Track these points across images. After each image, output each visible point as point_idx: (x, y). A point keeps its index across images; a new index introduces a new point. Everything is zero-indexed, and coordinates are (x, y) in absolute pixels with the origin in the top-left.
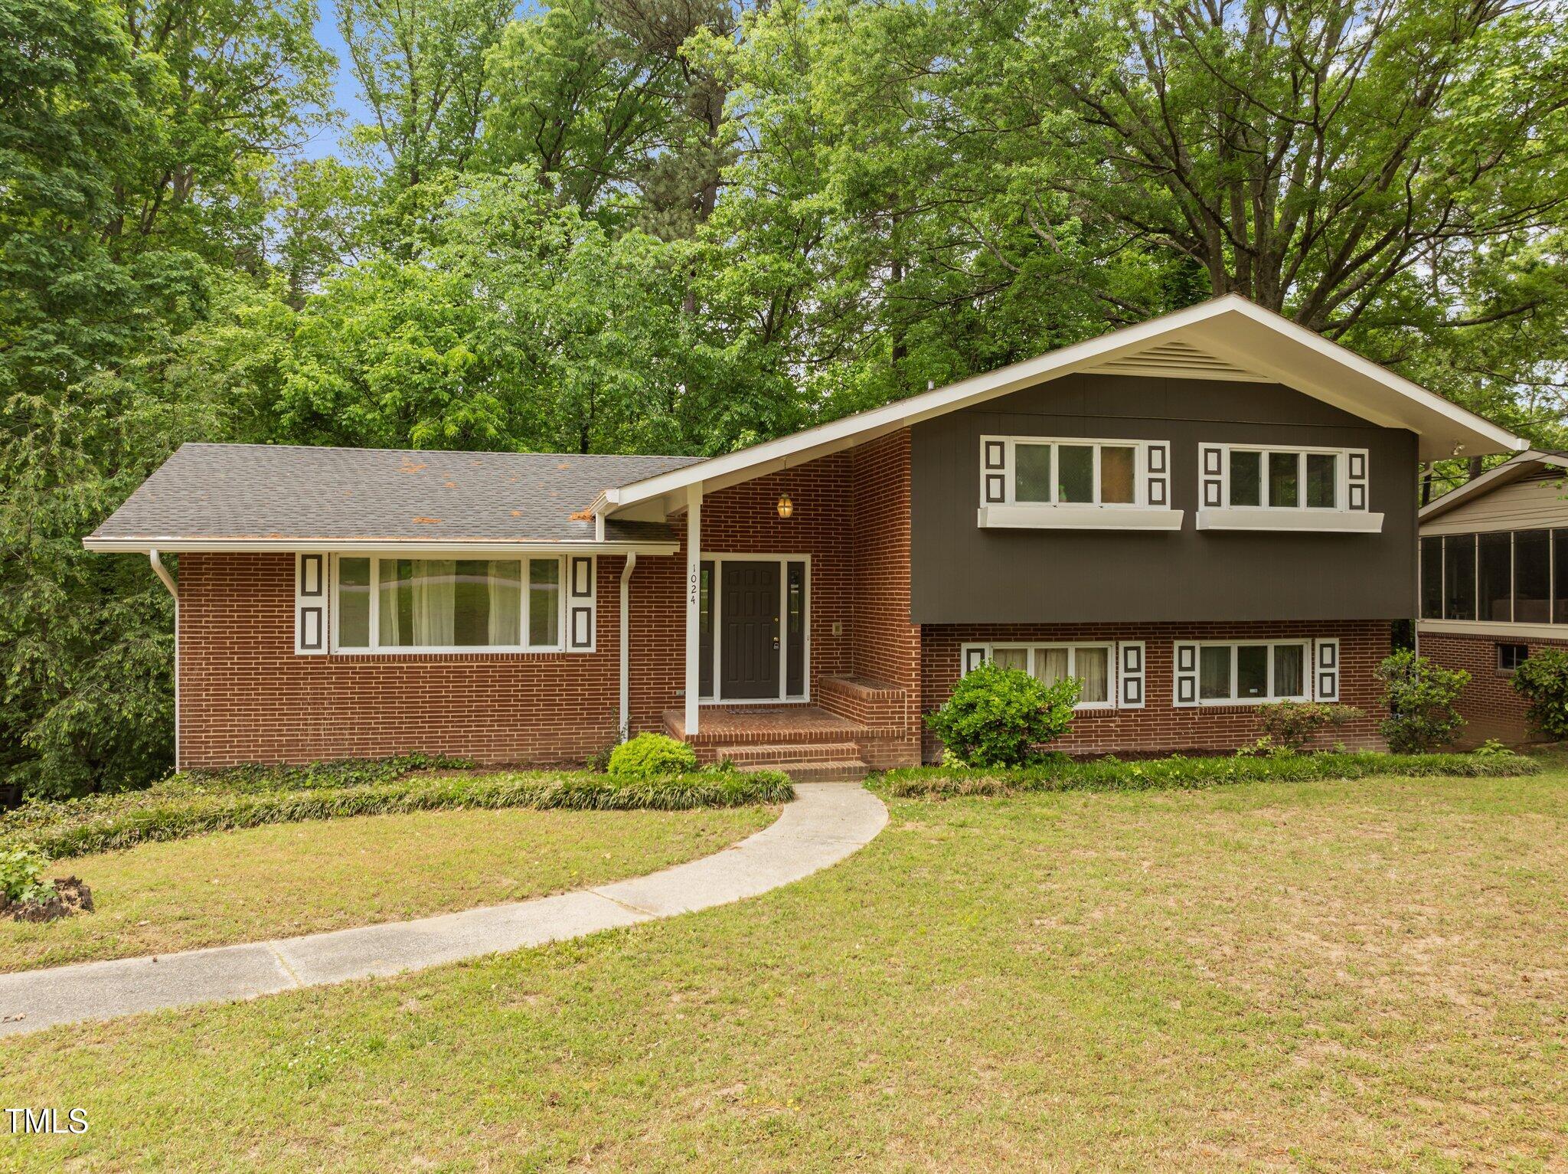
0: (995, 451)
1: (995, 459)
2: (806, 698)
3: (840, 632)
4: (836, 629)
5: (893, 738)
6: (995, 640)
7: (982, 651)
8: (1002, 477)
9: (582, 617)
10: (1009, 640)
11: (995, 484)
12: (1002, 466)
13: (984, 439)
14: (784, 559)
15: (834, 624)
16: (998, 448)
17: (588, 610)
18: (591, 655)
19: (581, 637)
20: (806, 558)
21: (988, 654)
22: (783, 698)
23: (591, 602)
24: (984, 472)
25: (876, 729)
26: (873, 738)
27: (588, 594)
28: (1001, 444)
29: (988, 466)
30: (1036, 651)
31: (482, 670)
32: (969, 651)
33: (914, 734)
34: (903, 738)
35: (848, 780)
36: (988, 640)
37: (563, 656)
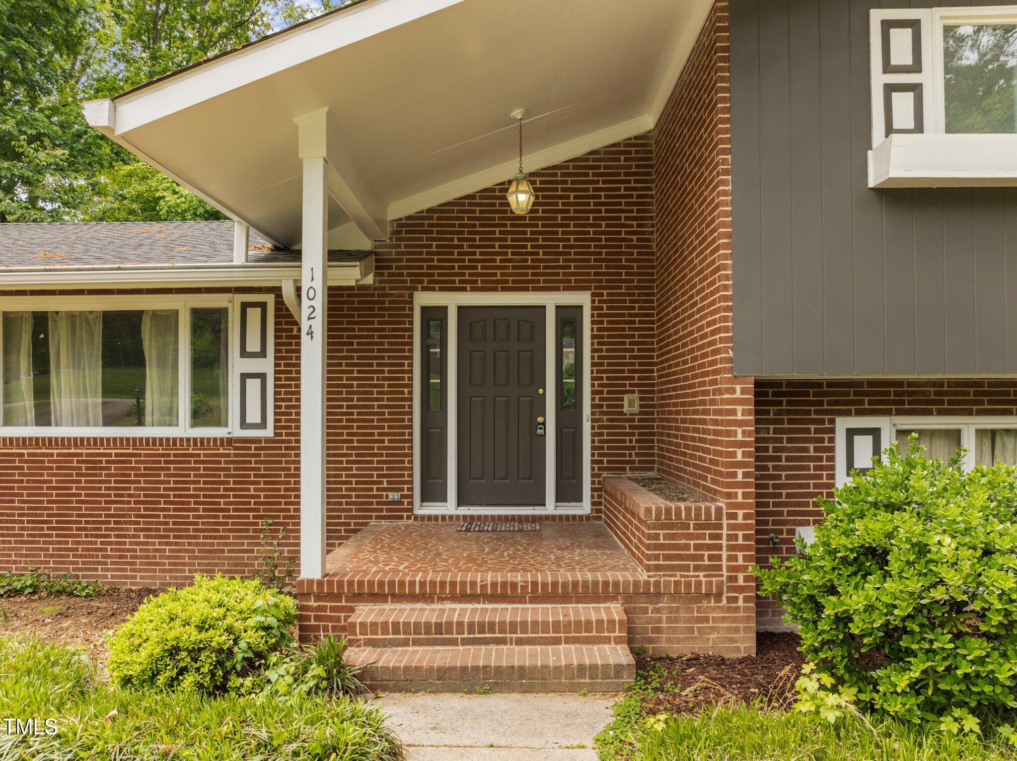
0: (901, 39)
1: (901, 54)
2: (585, 508)
3: (636, 409)
4: (631, 404)
5: (699, 597)
6: (900, 413)
7: (875, 433)
8: (916, 89)
9: (254, 386)
10: (928, 413)
11: (903, 103)
12: (916, 67)
13: (877, 16)
14: (550, 300)
15: (626, 397)
16: (908, 32)
17: (262, 376)
18: (268, 440)
19: (254, 416)
20: (583, 299)
21: (888, 440)
22: (551, 508)
23: (267, 365)
24: (878, 79)
25: (663, 578)
26: (658, 595)
27: (262, 354)
28: (914, 25)
29: (888, 68)
30: (980, 433)
31: (123, 459)
32: (851, 433)
33: (741, 589)
34: (718, 597)
35: (592, 690)
36: (888, 413)
37: (230, 441)
